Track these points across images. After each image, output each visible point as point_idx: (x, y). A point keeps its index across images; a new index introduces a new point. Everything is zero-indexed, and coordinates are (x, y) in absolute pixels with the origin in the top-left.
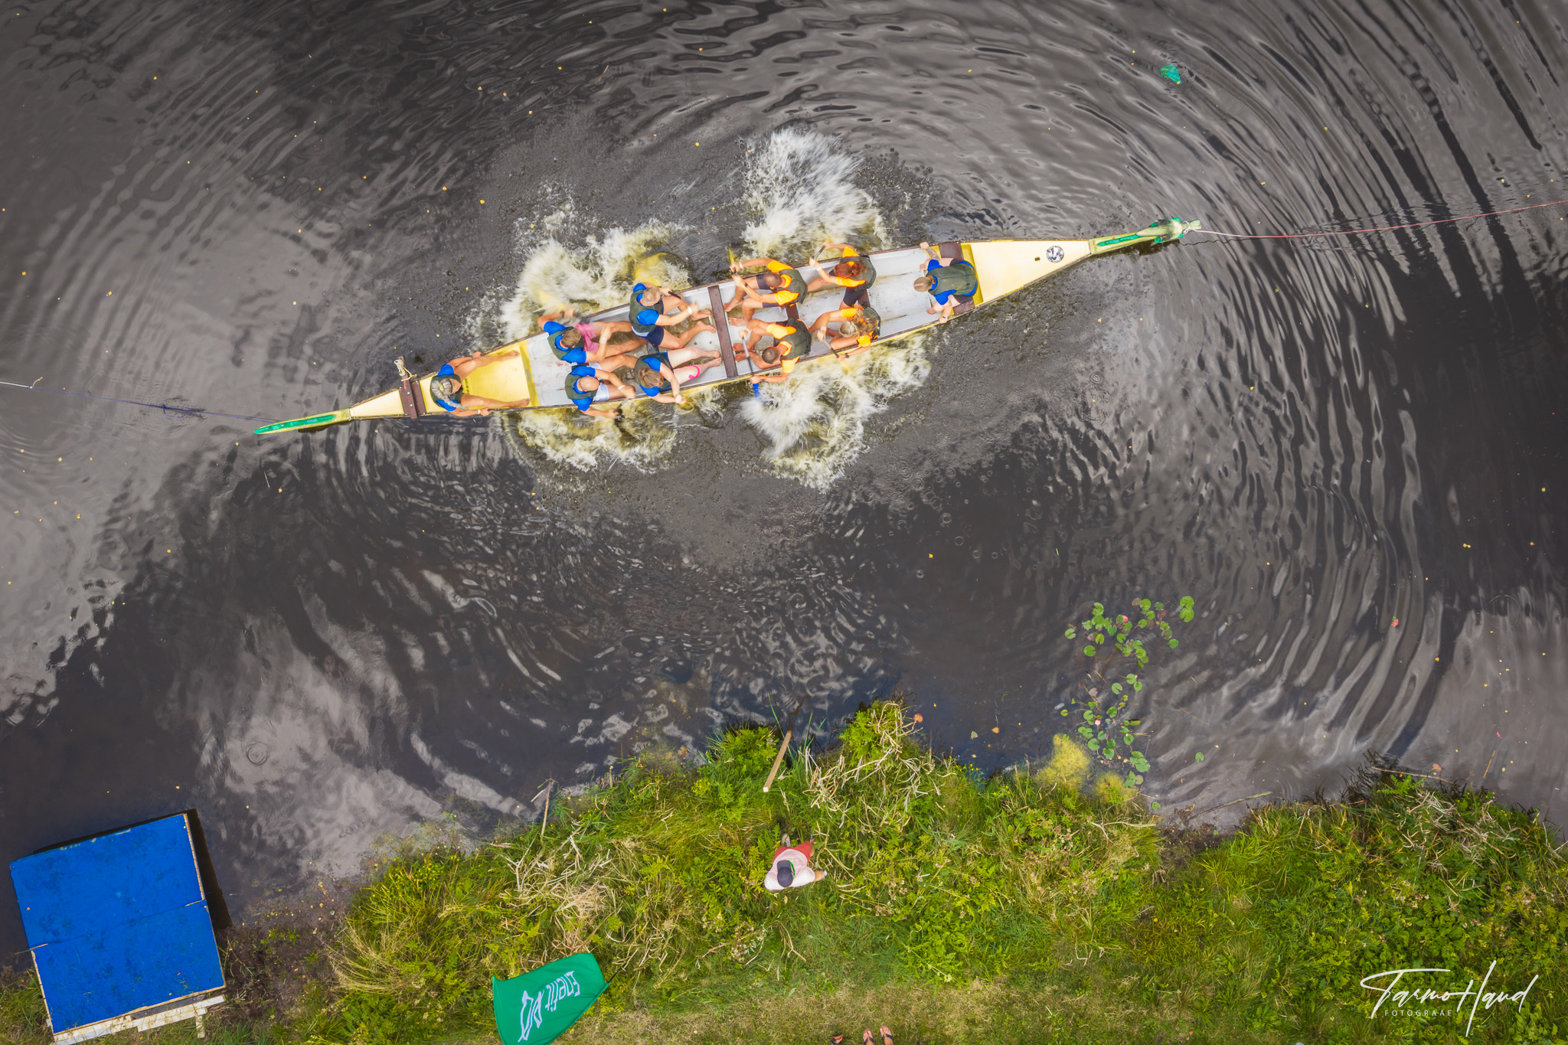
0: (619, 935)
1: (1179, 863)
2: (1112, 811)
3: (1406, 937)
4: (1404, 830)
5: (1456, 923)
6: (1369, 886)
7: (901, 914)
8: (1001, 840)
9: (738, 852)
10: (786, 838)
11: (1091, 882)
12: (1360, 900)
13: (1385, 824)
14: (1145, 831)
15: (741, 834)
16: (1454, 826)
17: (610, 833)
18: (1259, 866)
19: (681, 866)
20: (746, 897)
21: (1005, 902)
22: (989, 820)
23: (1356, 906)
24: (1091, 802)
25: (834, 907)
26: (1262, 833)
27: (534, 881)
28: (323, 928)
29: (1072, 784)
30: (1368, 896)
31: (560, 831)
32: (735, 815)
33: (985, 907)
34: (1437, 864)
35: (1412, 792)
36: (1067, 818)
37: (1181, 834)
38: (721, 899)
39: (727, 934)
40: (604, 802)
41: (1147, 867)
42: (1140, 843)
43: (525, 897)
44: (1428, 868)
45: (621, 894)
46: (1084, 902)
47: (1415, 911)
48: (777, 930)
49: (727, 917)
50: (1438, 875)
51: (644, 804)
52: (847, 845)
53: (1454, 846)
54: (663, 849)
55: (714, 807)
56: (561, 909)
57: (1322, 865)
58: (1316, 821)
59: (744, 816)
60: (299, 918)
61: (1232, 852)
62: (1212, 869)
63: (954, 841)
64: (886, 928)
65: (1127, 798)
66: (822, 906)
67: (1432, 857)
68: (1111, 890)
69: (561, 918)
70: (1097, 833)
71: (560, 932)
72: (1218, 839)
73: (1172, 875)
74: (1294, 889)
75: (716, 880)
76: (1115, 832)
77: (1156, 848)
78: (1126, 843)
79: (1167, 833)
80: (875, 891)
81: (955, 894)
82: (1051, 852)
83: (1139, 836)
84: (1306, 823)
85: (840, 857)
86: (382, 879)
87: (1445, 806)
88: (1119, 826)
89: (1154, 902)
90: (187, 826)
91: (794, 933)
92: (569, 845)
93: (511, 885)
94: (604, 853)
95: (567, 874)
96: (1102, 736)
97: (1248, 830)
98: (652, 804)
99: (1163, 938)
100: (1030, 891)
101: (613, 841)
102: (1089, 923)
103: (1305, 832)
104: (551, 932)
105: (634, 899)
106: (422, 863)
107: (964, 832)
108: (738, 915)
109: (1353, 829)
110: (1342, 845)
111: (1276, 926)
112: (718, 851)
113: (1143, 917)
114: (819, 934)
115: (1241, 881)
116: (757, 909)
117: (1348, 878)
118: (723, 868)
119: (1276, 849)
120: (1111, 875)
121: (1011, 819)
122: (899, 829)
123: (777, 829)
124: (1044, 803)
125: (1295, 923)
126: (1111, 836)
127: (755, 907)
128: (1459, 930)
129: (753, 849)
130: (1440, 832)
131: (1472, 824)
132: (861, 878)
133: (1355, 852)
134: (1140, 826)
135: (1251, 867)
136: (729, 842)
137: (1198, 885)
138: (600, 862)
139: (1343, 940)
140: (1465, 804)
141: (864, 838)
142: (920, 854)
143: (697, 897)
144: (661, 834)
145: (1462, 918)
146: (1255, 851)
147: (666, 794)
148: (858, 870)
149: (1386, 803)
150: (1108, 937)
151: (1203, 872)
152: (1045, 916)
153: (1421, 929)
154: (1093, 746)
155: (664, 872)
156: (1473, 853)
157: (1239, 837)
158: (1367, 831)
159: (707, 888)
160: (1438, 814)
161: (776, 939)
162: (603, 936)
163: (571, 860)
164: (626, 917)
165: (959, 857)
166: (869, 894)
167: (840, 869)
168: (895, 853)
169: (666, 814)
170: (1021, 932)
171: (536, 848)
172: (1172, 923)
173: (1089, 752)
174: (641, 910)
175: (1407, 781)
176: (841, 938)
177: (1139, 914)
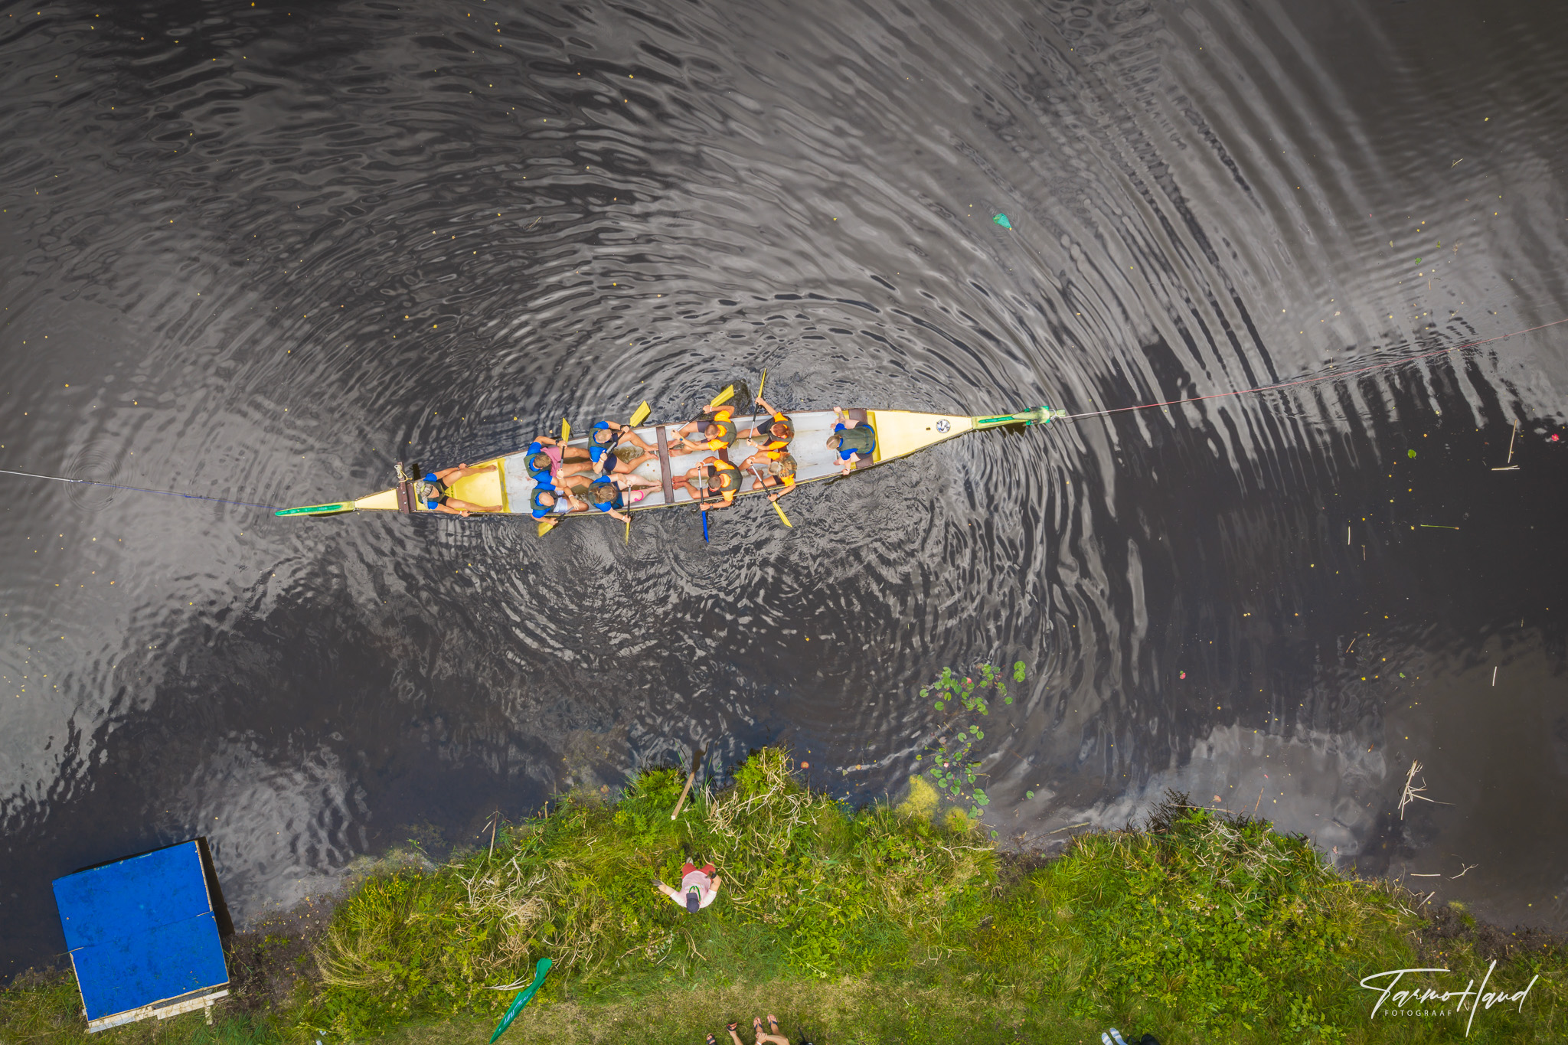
0: (552, 939)
1: (1013, 880)
2: (958, 837)
3: (1200, 941)
4: (1198, 853)
5: (1242, 929)
6: (1170, 898)
7: (785, 922)
8: (867, 860)
9: (651, 871)
10: (690, 860)
11: (941, 895)
12: (1162, 910)
13: (1182, 848)
14: (985, 854)
15: (654, 859)
16: (1239, 849)
17: (546, 855)
18: (1079, 883)
19: (604, 883)
20: (657, 907)
21: (870, 912)
22: (857, 845)
23: (1159, 915)
24: (940, 830)
25: (729, 916)
26: (1082, 856)
27: (483, 895)
28: (310, 933)
29: (925, 816)
30: (1169, 906)
31: (504, 854)
32: (648, 840)
33: (854, 917)
34: (1226, 881)
35: (1205, 822)
36: (920, 843)
37: (1015, 857)
38: (636, 910)
39: (642, 938)
40: (541, 831)
41: (987, 883)
42: (982, 864)
43: (475, 907)
44: (1218, 884)
45: (555, 905)
46: (936, 912)
47: (1208, 919)
48: (682, 935)
49: (642, 924)
50: (1227, 890)
51: (573, 832)
52: (740, 865)
53: (1240, 866)
54: (589, 869)
55: (630, 835)
56: (505, 917)
57: (1131, 882)
58: (1126, 846)
59: (656, 841)
60: (289, 927)
61: (1057, 872)
62: (1040, 885)
63: (828, 861)
64: (773, 933)
65: (970, 827)
66: (720, 916)
67: (1221, 875)
68: (959, 902)
69: (505, 925)
70: (946, 855)
71: (505, 937)
72: (1045, 861)
73: (1007, 891)
74: (1108, 902)
75: (632, 895)
76: (961, 855)
77: (995, 868)
78: (969, 863)
79: (1003, 855)
80: (763, 903)
81: (829, 906)
82: (909, 869)
83: (979, 859)
84: (1118, 848)
85: (734, 874)
86: (359, 893)
87: (1233, 833)
88: (964, 850)
89: (992, 913)
90: (198, 851)
91: (697, 938)
92: (512, 865)
93: (464, 899)
94: (541, 872)
95: (509, 890)
96: (950, 776)
97: (1070, 854)
98: (580, 831)
99: (1000, 942)
100: (891, 904)
101: (548, 861)
102: (939, 930)
103: (1117, 855)
104: (497, 937)
105: (565, 910)
106: (391, 881)
107: (837, 855)
108: (651, 922)
109: (1156, 852)
110: (1148, 866)
111: (1093, 932)
112: (634, 870)
113: (984, 925)
114: (717, 939)
115: (1064, 895)
116: (667, 917)
117: (1152, 892)
118: (638, 885)
119: (1093, 869)
120: (958, 890)
121: (875, 844)
122: (783, 851)
123: (682, 853)
124: (901, 831)
125: (1109, 929)
126: (958, 858)
127: (666, 917)
128: (1244, 935)
129: (663, 869)
130: (1228, 854)
131: (1254, 847)
132: (752, 893)
133: (1158, 871)
134: (980, 849)
135: (1072, 884)
136: (643, 863)
137: (1029, 898)
138: (537, 880)
139: (1148, 943)
140: (1248, 832)
141: (755, 859)
142: (800, 872)
143: (617, 908)
144: (586, 857)
145: (1246, 925)
146: (1074, 871)
147: (592, 824)
148: (749, 886)
149: (1183, 830)
150: (955, 941)
151: (1033, 888)
152: (902, 923)
153: (1212, 934)
154: (942, 784)
155: (589, 888)
156: (1255, 871)
157: (1063, 859)
158: (1167, 854)
159: (625, 901)
160: (1226, 840)
161: (681, 943)
162: (540, 940)
163: (513, 878)
164: (559, 924)
165: (833, 875)
166: (758, 904)
167: (734, 885)
168: (780, 872)
169: (592, 841)
170: (884, 937)
171: (485, 868)
172: (1007, 929)
173: (939, 790)
174: (571, 918)
175: (1201, 813)
176: (735, 942)
177: (980, 922)
